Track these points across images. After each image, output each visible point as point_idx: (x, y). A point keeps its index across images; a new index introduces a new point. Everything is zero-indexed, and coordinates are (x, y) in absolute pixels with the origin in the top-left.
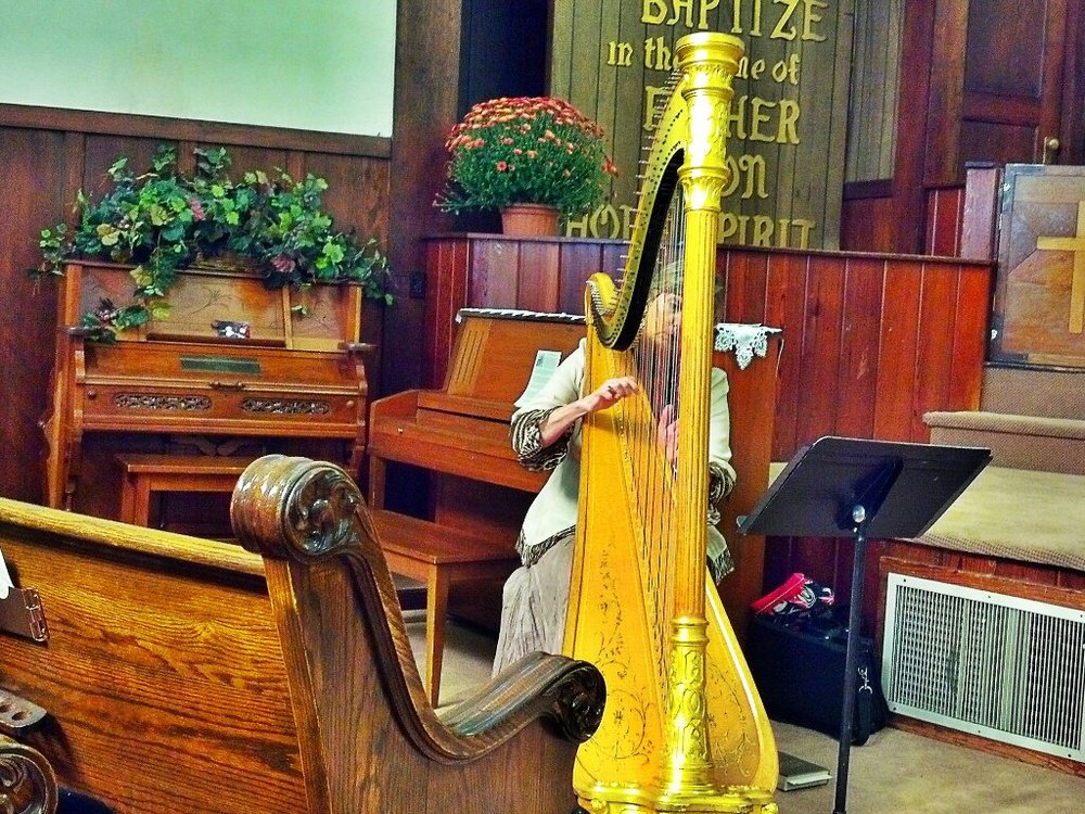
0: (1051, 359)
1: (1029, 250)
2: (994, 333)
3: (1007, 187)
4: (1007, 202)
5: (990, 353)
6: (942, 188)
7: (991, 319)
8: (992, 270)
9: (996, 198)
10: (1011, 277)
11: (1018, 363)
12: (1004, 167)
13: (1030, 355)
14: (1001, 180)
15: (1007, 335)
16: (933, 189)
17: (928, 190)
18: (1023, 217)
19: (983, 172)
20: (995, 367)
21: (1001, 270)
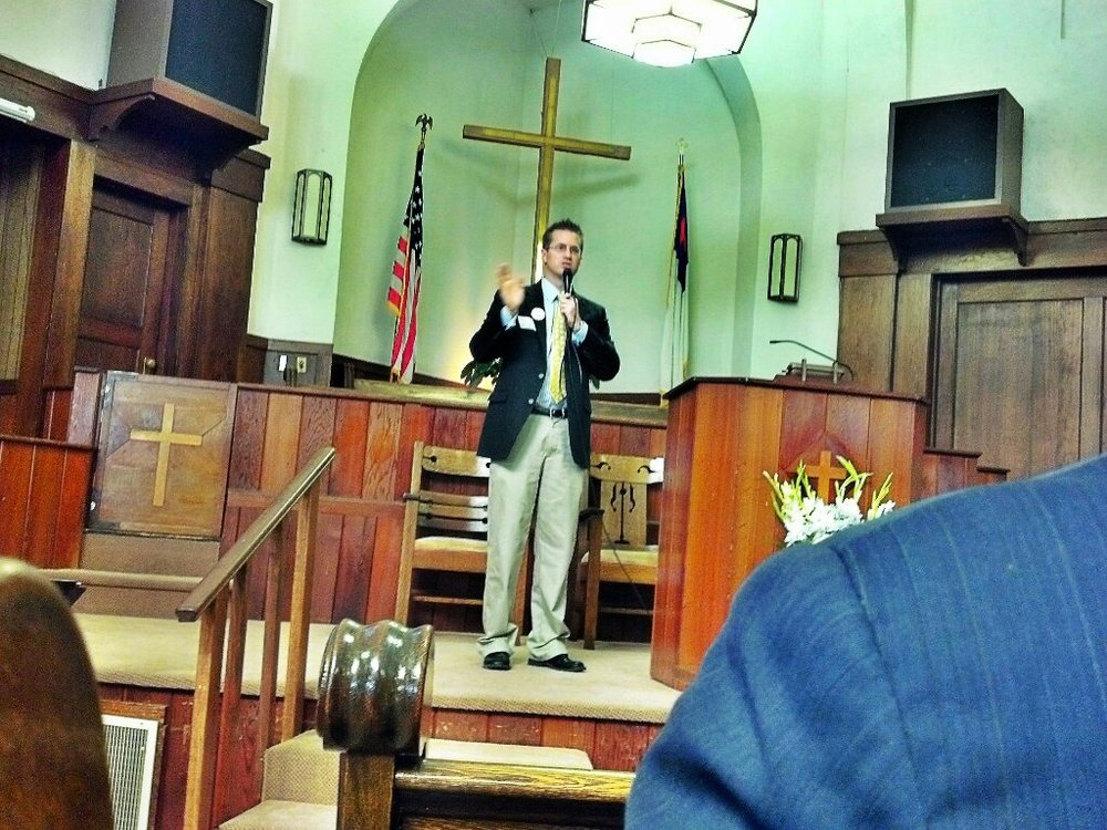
0: (138, 526)
1: (124, 439)
2: (93, 505)
3: (107, 389)
4: (107, 401)
5: (88, 521)
6: (58, 389)
7: (91, 493)
8: (92, 453)
9: (98, 398)
10: (109, 460)
11: (111, 530)
12: (106, 373)
13: (122, 524)
14: (103, 383)
15: (104, 507)
16: (51, 389)
17: (47, 390)
18: (120, 413)
19: (89, 376)
20: (93, 532)
21: (101, 454)
